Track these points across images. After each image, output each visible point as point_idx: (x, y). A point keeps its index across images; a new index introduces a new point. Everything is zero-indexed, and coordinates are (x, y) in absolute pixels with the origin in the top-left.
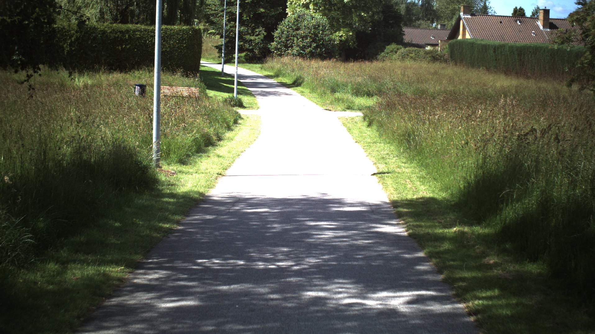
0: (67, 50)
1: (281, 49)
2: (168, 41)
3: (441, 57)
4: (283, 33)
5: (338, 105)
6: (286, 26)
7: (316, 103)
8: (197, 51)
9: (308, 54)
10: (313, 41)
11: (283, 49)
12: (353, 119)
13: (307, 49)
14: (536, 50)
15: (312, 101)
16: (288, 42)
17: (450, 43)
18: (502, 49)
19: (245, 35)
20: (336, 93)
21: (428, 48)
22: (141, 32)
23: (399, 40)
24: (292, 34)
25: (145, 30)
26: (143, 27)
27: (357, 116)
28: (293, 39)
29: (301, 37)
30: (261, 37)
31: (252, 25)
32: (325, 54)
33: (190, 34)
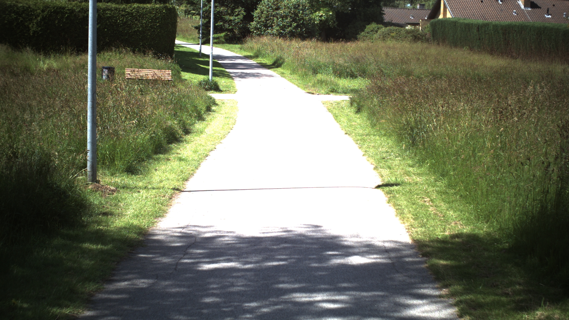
0: (33, 31)
1: (261, 29)
2: (140, 20)
3: (422, 36)
4: (262, 13)
5: (321, 87)
6: (266, 6)
7: (297, 85)
8: (171, 30)
9: (288, 34)
10: (293, 21)
11: (263, 29)
12: (338, 103)
13: (287, 28)
14: (521, 29)
15: (293, 83)
16: (268, 22)
17: (432, 22)
18: (486, 28)
19: (225, 15)
20: (318, 75)
21: (409, 27)
22: (111, 11)
23: (379, 19)
24: (272, 14)
25: (116, 9)
26: (114, 5)
27: (343, 101)
28: (273, 19)
29: (281, 17)
30: (241, 17)
31: (231, 4)
32: (305, 34)
33: (164, 13)
